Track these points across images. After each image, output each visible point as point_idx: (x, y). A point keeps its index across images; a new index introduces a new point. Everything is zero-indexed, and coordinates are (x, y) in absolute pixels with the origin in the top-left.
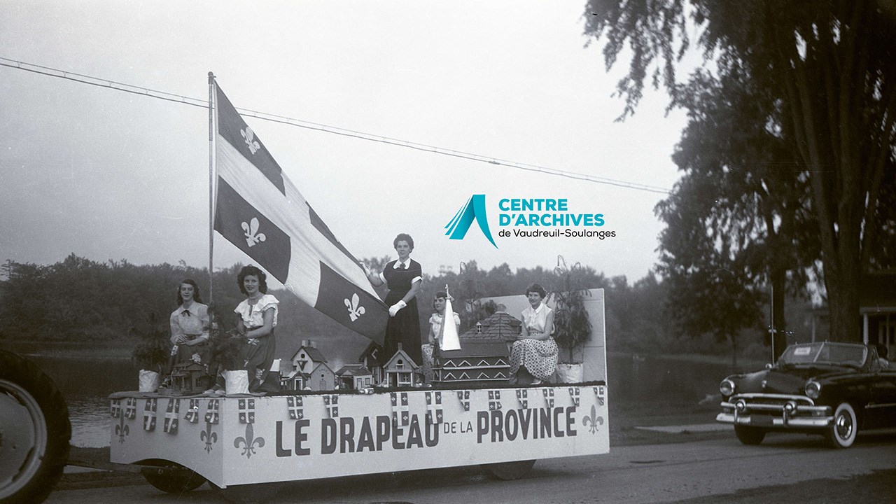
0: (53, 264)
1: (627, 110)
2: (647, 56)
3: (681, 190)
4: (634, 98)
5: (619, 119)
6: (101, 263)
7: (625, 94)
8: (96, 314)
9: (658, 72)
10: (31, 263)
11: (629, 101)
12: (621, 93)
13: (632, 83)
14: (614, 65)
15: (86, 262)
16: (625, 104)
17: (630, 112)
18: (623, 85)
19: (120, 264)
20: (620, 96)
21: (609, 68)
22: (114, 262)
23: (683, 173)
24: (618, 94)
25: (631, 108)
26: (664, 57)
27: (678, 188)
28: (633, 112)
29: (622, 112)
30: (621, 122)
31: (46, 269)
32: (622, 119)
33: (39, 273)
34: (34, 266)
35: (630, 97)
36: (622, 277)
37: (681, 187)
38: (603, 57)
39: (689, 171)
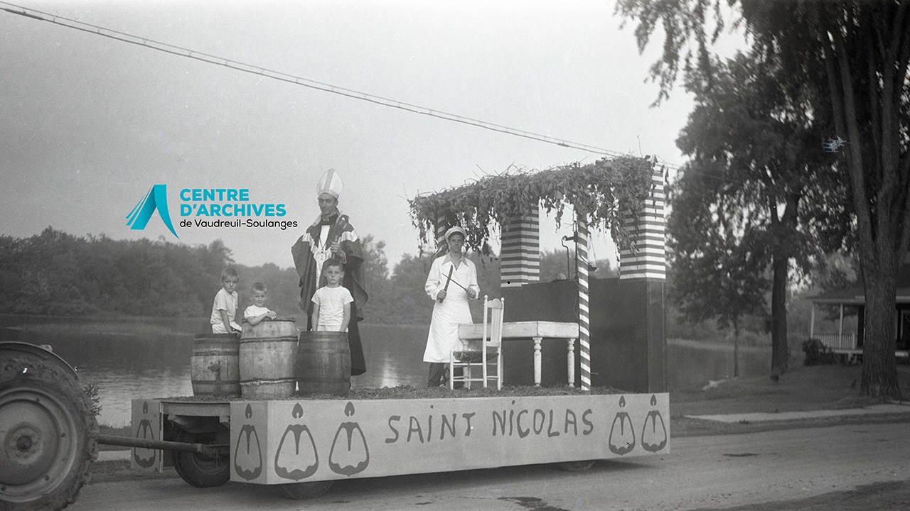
0: (30, 237)
1: (661, 95)
2: (678, 39)
3: (685, 175)
4: (667, 82)
5: (654, 105)
6: (79, 236)
7: (659, 78)
8: (74, 287)
9: (690, 55)
10: (6, 235)
11: (662, 85)
12: (654, 78)
13: (665, 66)
14: (647, 47)
15: (64, 235)
16: (659, 89)
17: (664, 97)
18: (656, 69)
19: (99, 238)
20: (653, 81)
21: (642, 49)
22: (93, 236)
23: (687, 159)
24: (651, 78)
25: (665, 92)
26: (697, 40)
27: (682, 174)
28: (668, 97)
29: (657, 96)
30: (656, 108)
31: (23, 242)
32: (657, 104)
33: (15, 245)
34: (10, 238)
35: (663, 81)
36: (605, 261)
37: (685, 172)
38: (635, 39)
39: (693, 156)
